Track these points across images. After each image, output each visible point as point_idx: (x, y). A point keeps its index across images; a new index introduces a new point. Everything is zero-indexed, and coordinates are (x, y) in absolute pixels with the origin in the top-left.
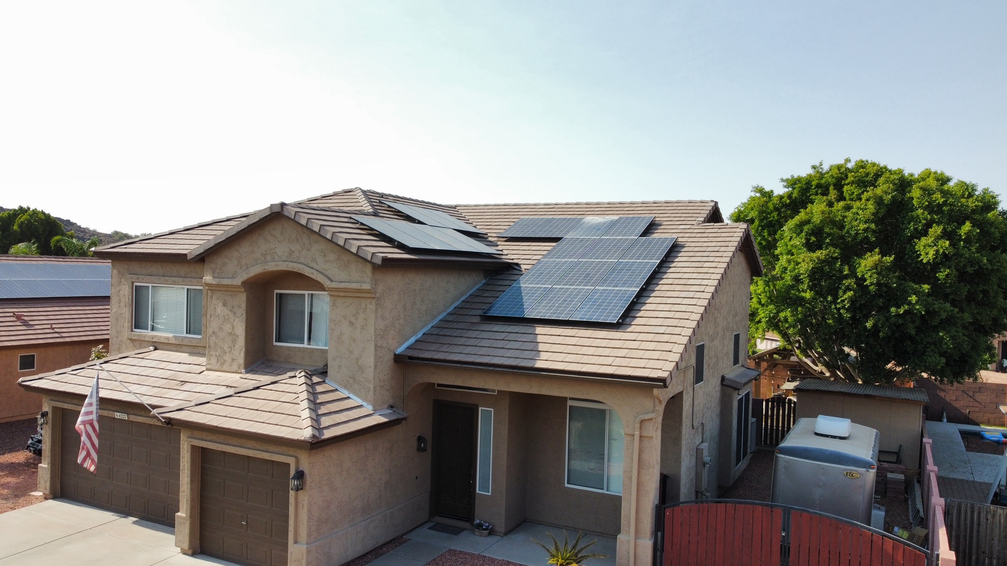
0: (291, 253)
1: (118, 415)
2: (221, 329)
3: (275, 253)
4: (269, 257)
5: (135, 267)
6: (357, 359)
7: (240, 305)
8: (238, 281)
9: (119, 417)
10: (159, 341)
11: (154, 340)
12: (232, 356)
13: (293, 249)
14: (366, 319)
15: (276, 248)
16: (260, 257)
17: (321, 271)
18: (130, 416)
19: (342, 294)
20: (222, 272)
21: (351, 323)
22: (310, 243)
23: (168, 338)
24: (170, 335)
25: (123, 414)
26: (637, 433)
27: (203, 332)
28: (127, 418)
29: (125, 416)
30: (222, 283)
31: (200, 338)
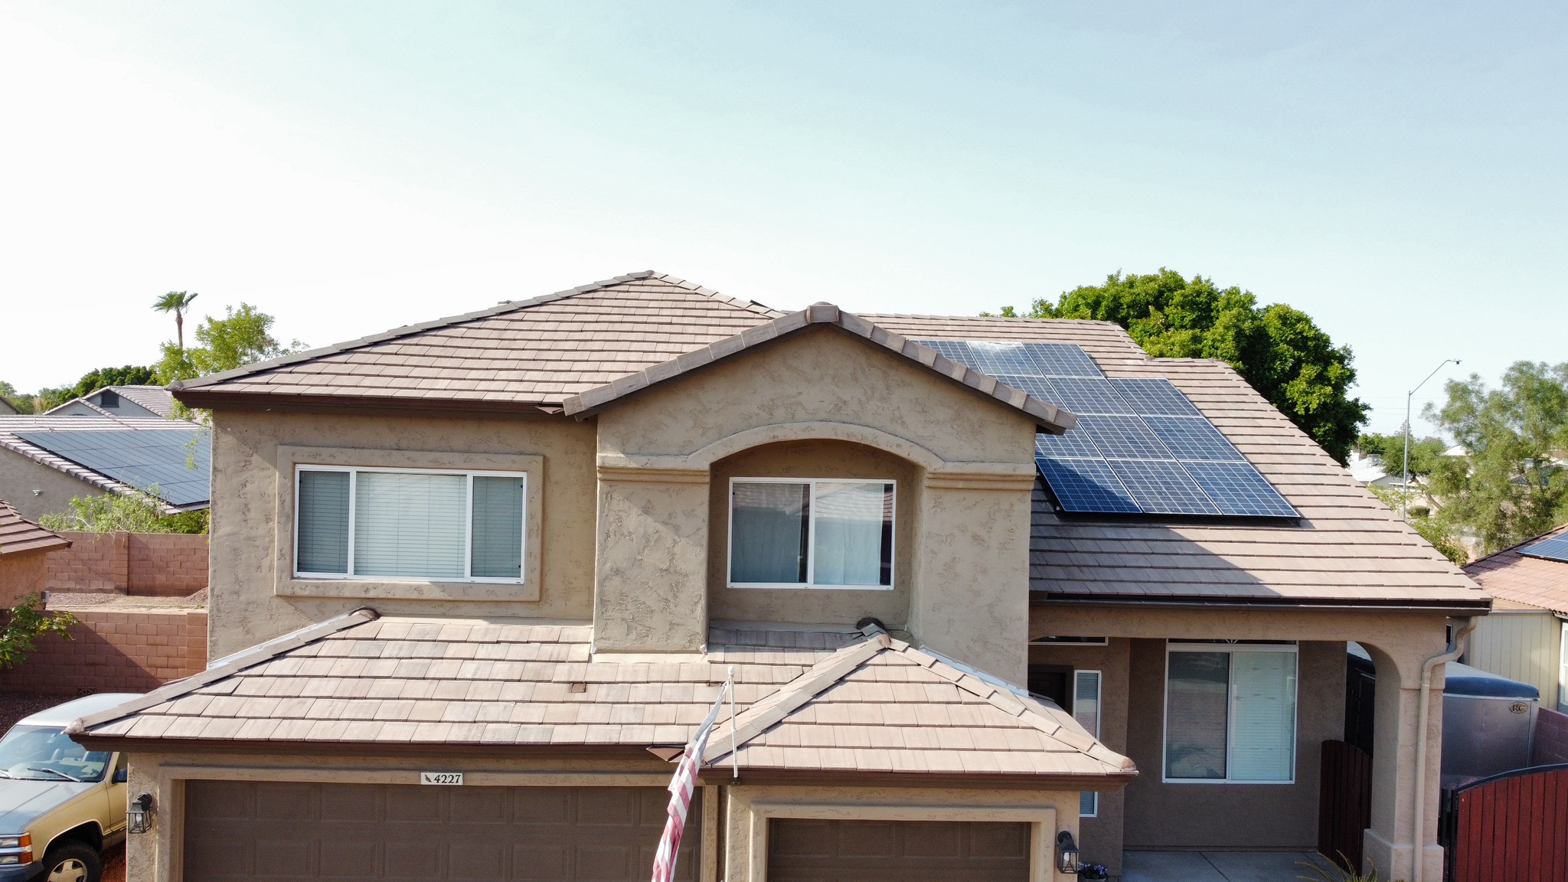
0: (840, 405)
1: (429, 778)
2: (636, 562)
3: (799, 404)
4: (780, 413)
5: (304, 428)
6: (991, 606)
9: (434, 783)
10: (390, 596)
11: (371, 594)
12: (670, 618)
13: (846, 397)
14: (1011, 531)
15: (800, 393)
16: (757, 411)
17: (916, 441)
18: (469, 775)
19: (961, 485)
20: (651, 443)
21: (976, 538)
22: (888, 387)
23: (418, 589)
24: (424, 581)
25: (447, 774)
26: (1426, 686)
27: (530, 570)
28: (460, 783)
29: (456, 778)
30: (656, 466)
31: (518, 584)
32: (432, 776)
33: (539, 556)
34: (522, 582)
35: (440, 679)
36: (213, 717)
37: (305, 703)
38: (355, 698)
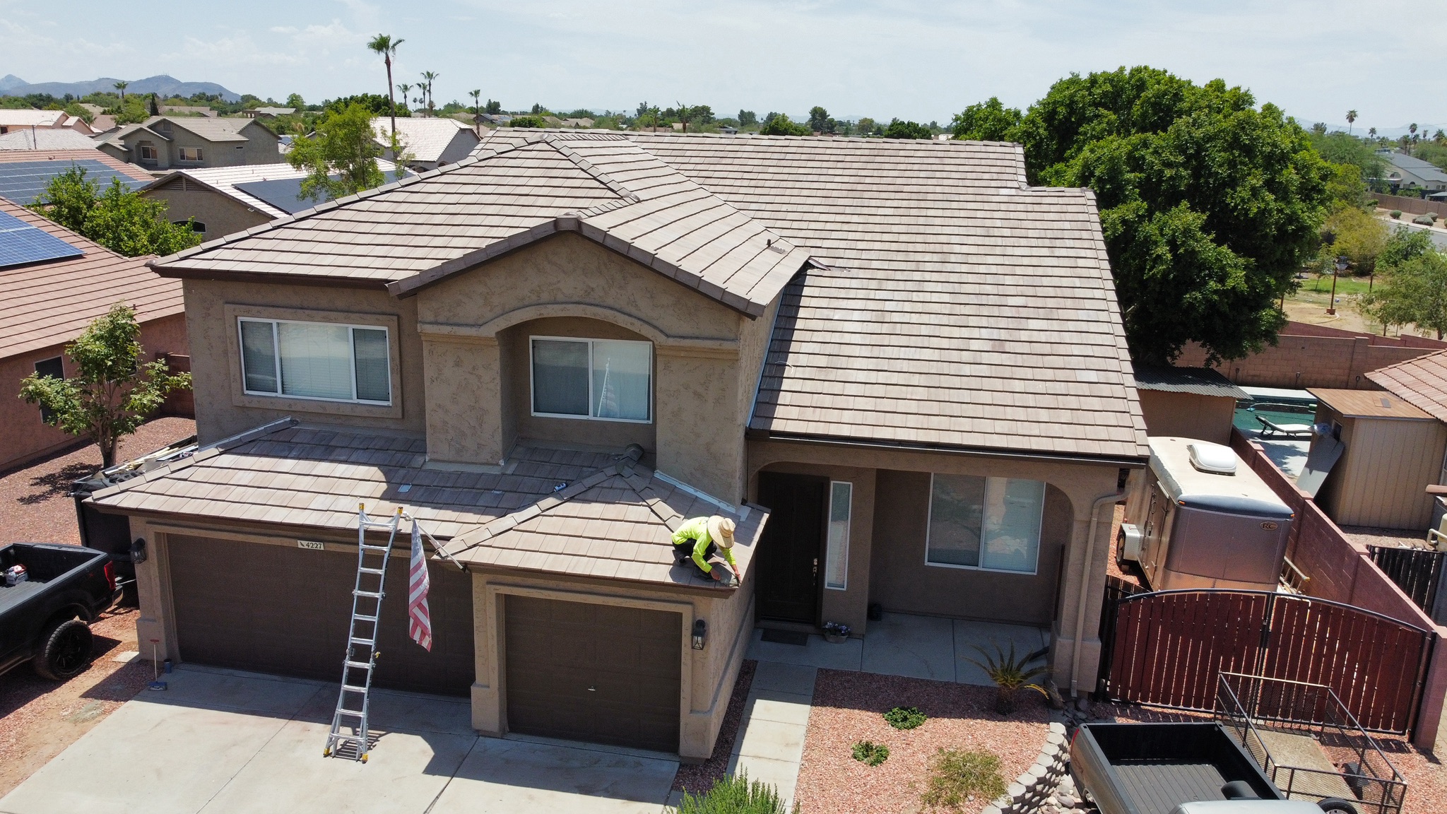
0: (589, 292)
1: (303, 544)
3: (559, 289)
4: (546, 296)
5: (238, 291)
6: (708, 444)
7: (490, 365)
8: (491, 331)
9: (307, 547)
13: (594, 286)
14: (723, 390)
15: (559, 282)
16: (529, 294)
17: (647, 320)
18: (328, 544)
19: (682, 354)
20: (455, 316)
21: (697, 395)
22: (624, 277)
25: (314, 543)
26: (1095, 519)
27: (395, 398)
28: (322, 548)
29: (319, 546)
30: (458, 334)
31: (389, 407)
32: (305, 543)
33: (400, 387)
34: (391, 405)
35: (319, 476)
36: (172, 496)
37: (230, 488)
38: (261, 488)
